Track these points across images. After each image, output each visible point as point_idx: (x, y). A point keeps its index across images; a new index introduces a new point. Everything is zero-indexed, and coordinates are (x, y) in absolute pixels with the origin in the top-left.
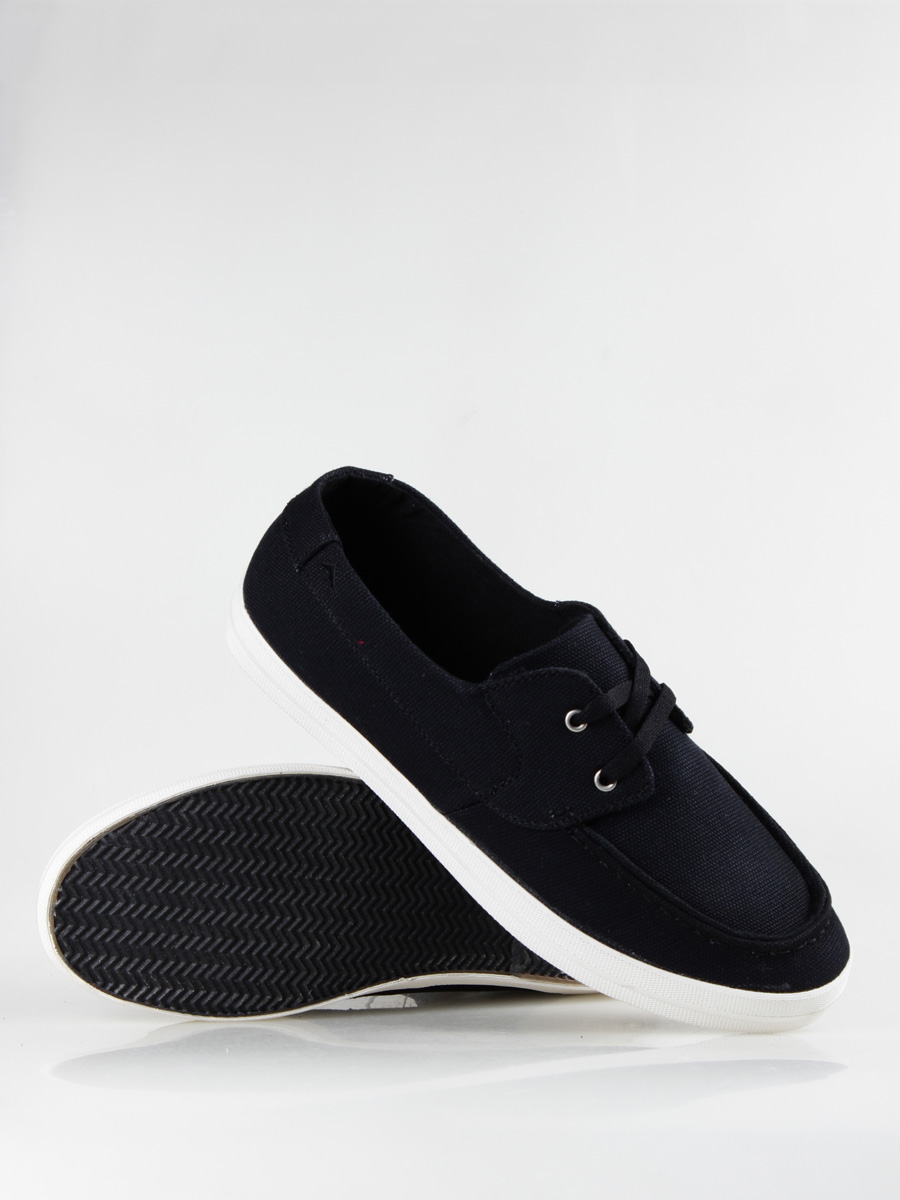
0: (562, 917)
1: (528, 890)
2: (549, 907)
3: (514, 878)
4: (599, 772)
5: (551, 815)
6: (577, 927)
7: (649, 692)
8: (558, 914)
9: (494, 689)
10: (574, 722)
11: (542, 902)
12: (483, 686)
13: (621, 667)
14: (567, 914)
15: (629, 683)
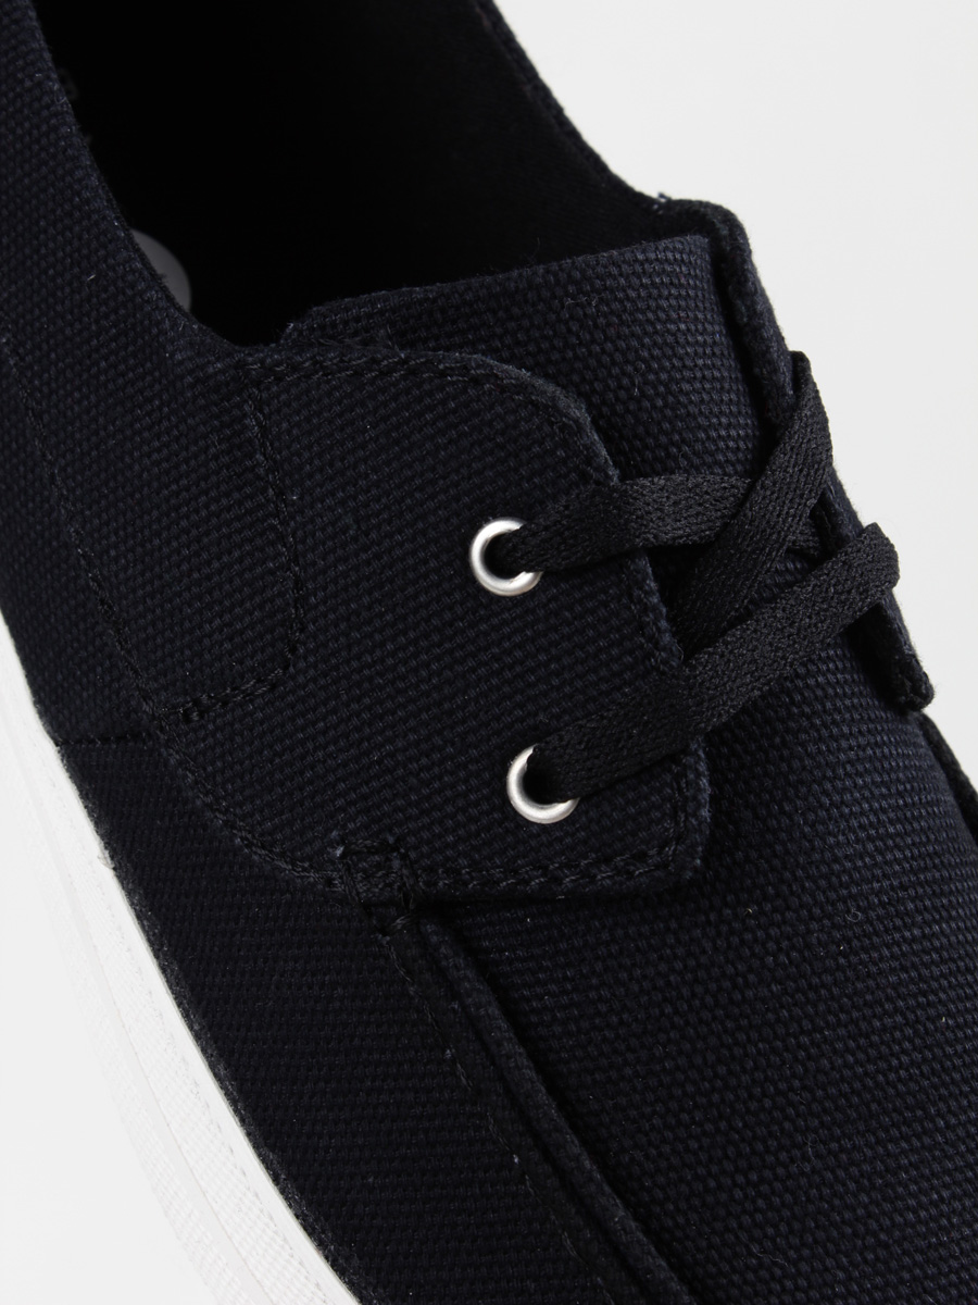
0: (283, 1192)
1: (212, 1067)
2: (256, 1147)
3: (186, 1015)
4: (529, 752)
5: (334, 844)
6: (321, 1245)
7: (799, 533)
8: (276, 1180)
9: (279, 379)
10: (502, 558)
11: (243, 1121)
12: (255, 358)
13: (735, 428)
14: (301, 1191)
15: (742, 484)
